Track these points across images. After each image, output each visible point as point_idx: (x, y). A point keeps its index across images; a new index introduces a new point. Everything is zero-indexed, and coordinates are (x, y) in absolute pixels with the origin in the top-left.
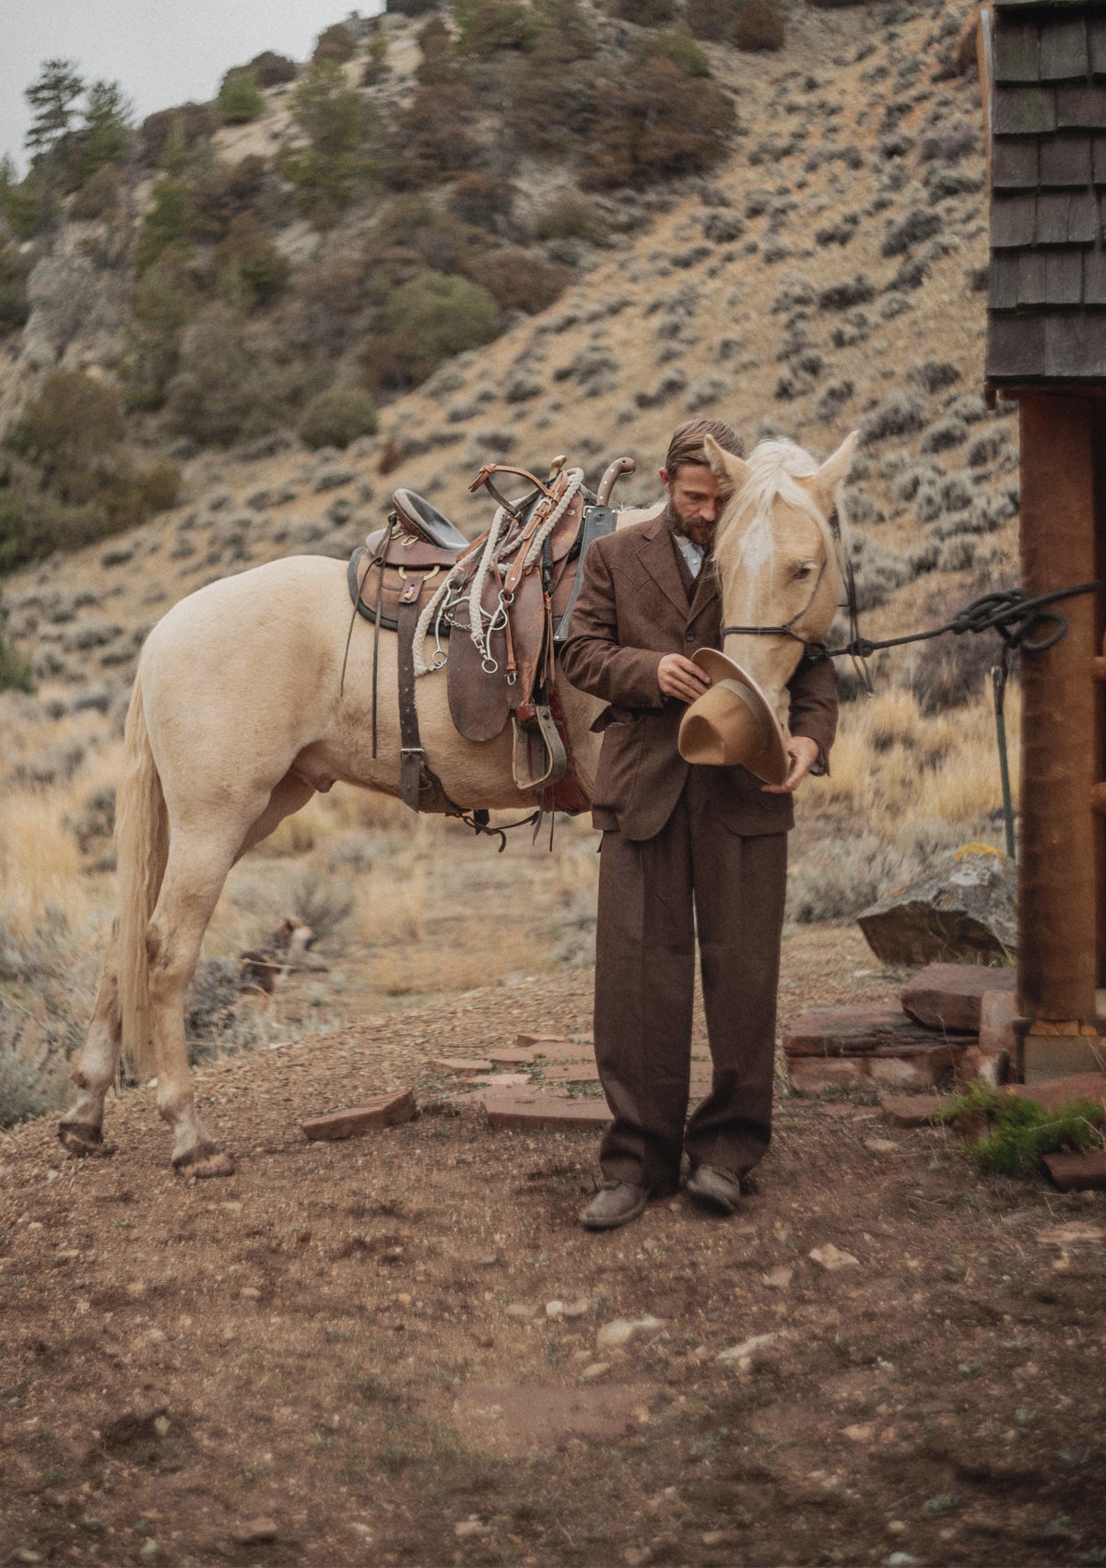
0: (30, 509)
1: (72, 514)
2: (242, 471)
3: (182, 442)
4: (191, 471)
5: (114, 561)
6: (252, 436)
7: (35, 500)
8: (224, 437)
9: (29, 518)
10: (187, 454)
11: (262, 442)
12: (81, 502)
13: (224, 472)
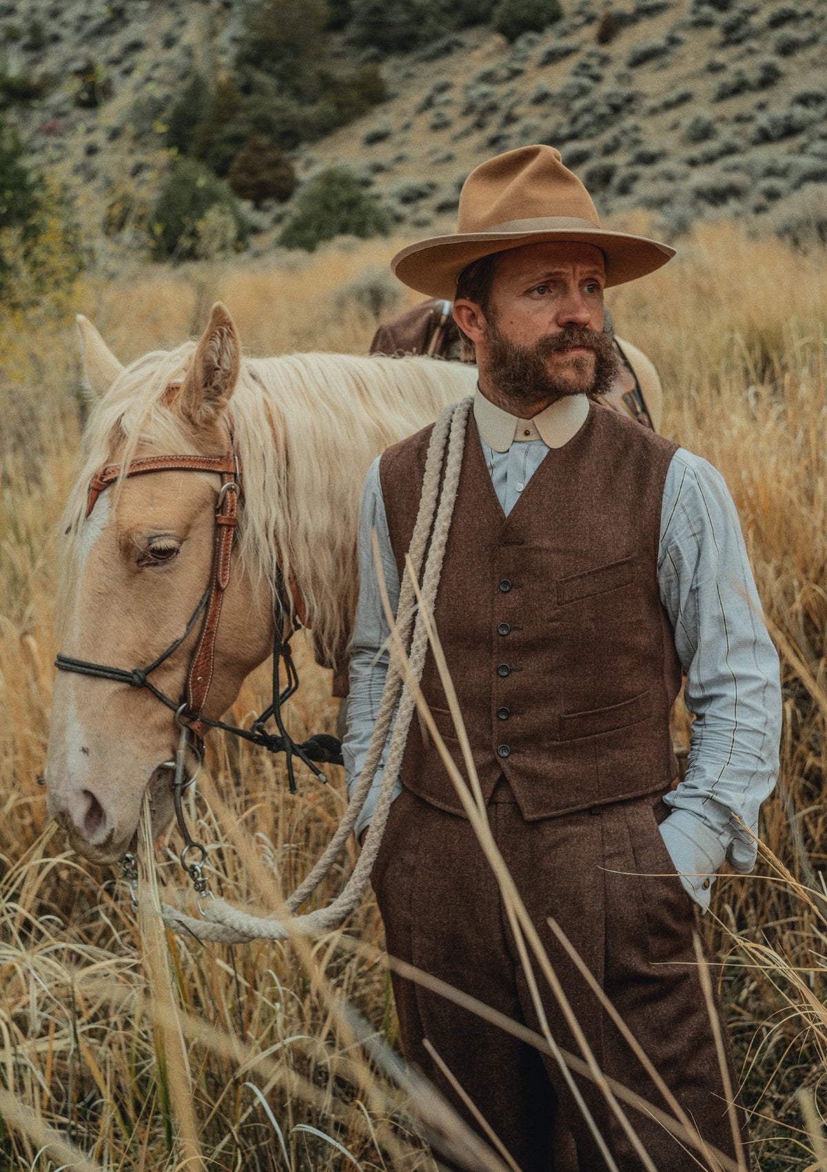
0: (278, 109)
1: (310, 111)
2: (427, 69)
3: (372, 50)
4: (386, 71)
5: (376, 139)
6: (428, 40)
7: (278, 102)
8: (405, 44)
9: (275, 117)
10: (376, 59)
11: (440, 44)
12: (313, 101)
13: (413, 70)
